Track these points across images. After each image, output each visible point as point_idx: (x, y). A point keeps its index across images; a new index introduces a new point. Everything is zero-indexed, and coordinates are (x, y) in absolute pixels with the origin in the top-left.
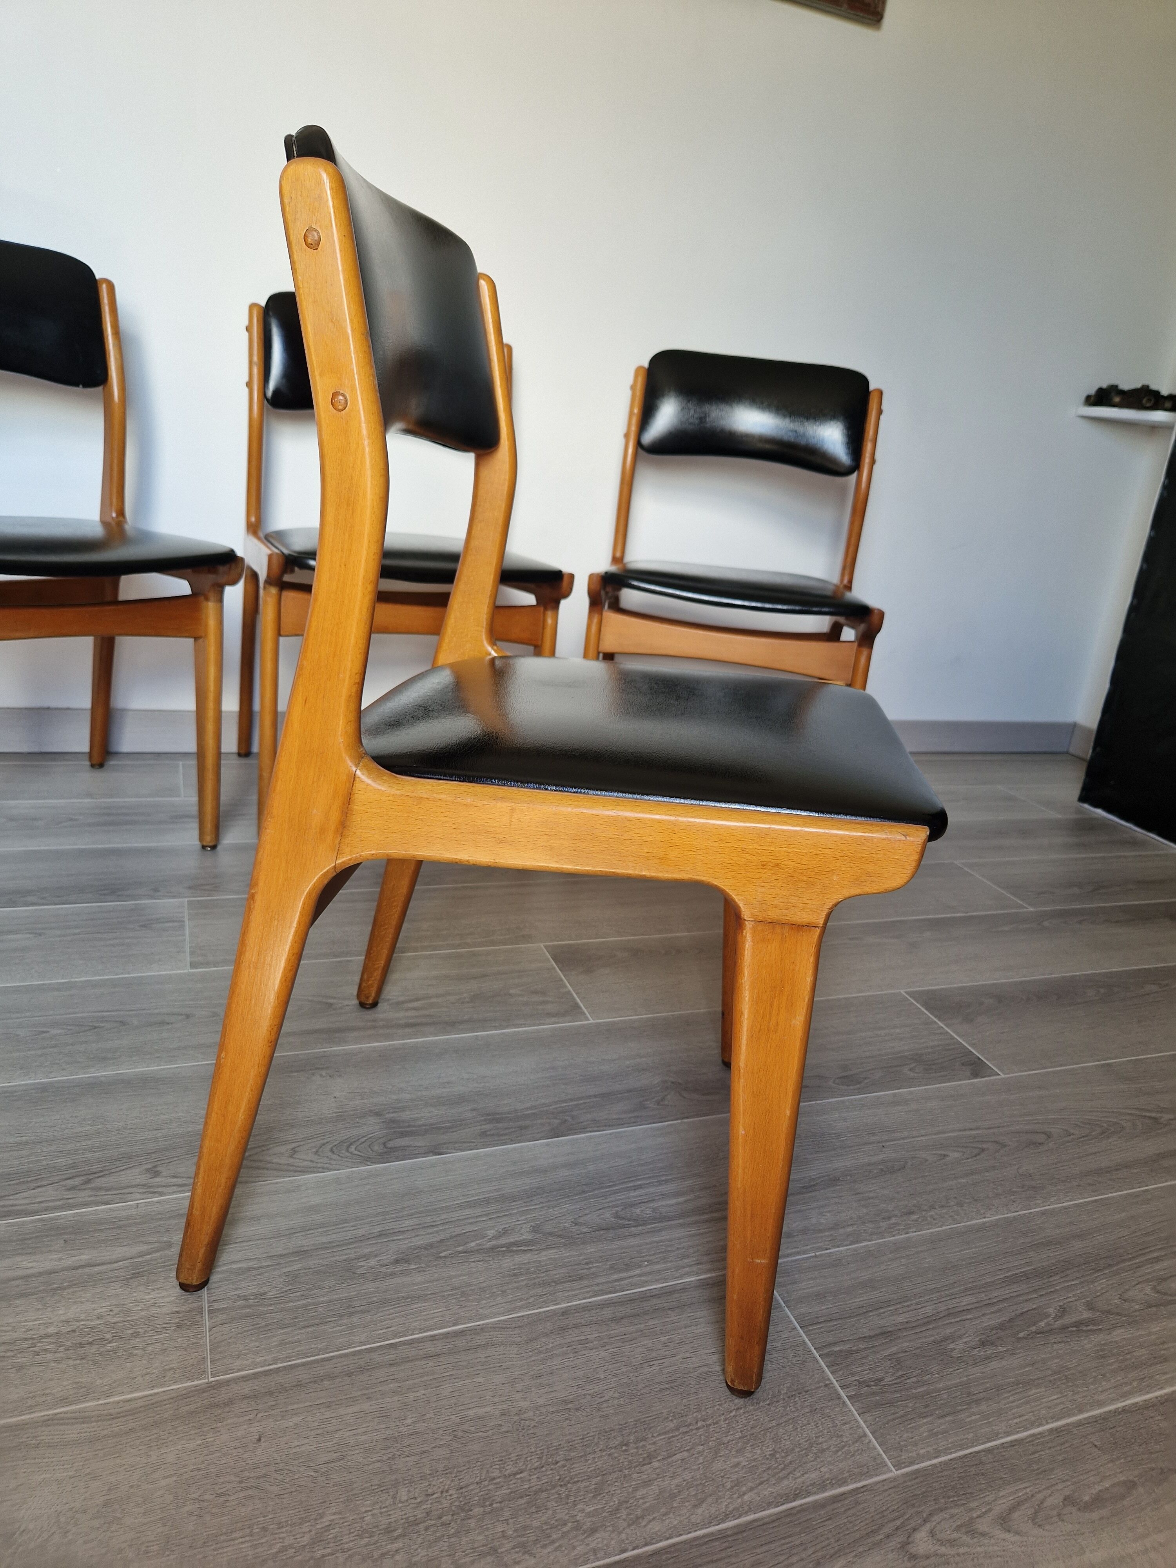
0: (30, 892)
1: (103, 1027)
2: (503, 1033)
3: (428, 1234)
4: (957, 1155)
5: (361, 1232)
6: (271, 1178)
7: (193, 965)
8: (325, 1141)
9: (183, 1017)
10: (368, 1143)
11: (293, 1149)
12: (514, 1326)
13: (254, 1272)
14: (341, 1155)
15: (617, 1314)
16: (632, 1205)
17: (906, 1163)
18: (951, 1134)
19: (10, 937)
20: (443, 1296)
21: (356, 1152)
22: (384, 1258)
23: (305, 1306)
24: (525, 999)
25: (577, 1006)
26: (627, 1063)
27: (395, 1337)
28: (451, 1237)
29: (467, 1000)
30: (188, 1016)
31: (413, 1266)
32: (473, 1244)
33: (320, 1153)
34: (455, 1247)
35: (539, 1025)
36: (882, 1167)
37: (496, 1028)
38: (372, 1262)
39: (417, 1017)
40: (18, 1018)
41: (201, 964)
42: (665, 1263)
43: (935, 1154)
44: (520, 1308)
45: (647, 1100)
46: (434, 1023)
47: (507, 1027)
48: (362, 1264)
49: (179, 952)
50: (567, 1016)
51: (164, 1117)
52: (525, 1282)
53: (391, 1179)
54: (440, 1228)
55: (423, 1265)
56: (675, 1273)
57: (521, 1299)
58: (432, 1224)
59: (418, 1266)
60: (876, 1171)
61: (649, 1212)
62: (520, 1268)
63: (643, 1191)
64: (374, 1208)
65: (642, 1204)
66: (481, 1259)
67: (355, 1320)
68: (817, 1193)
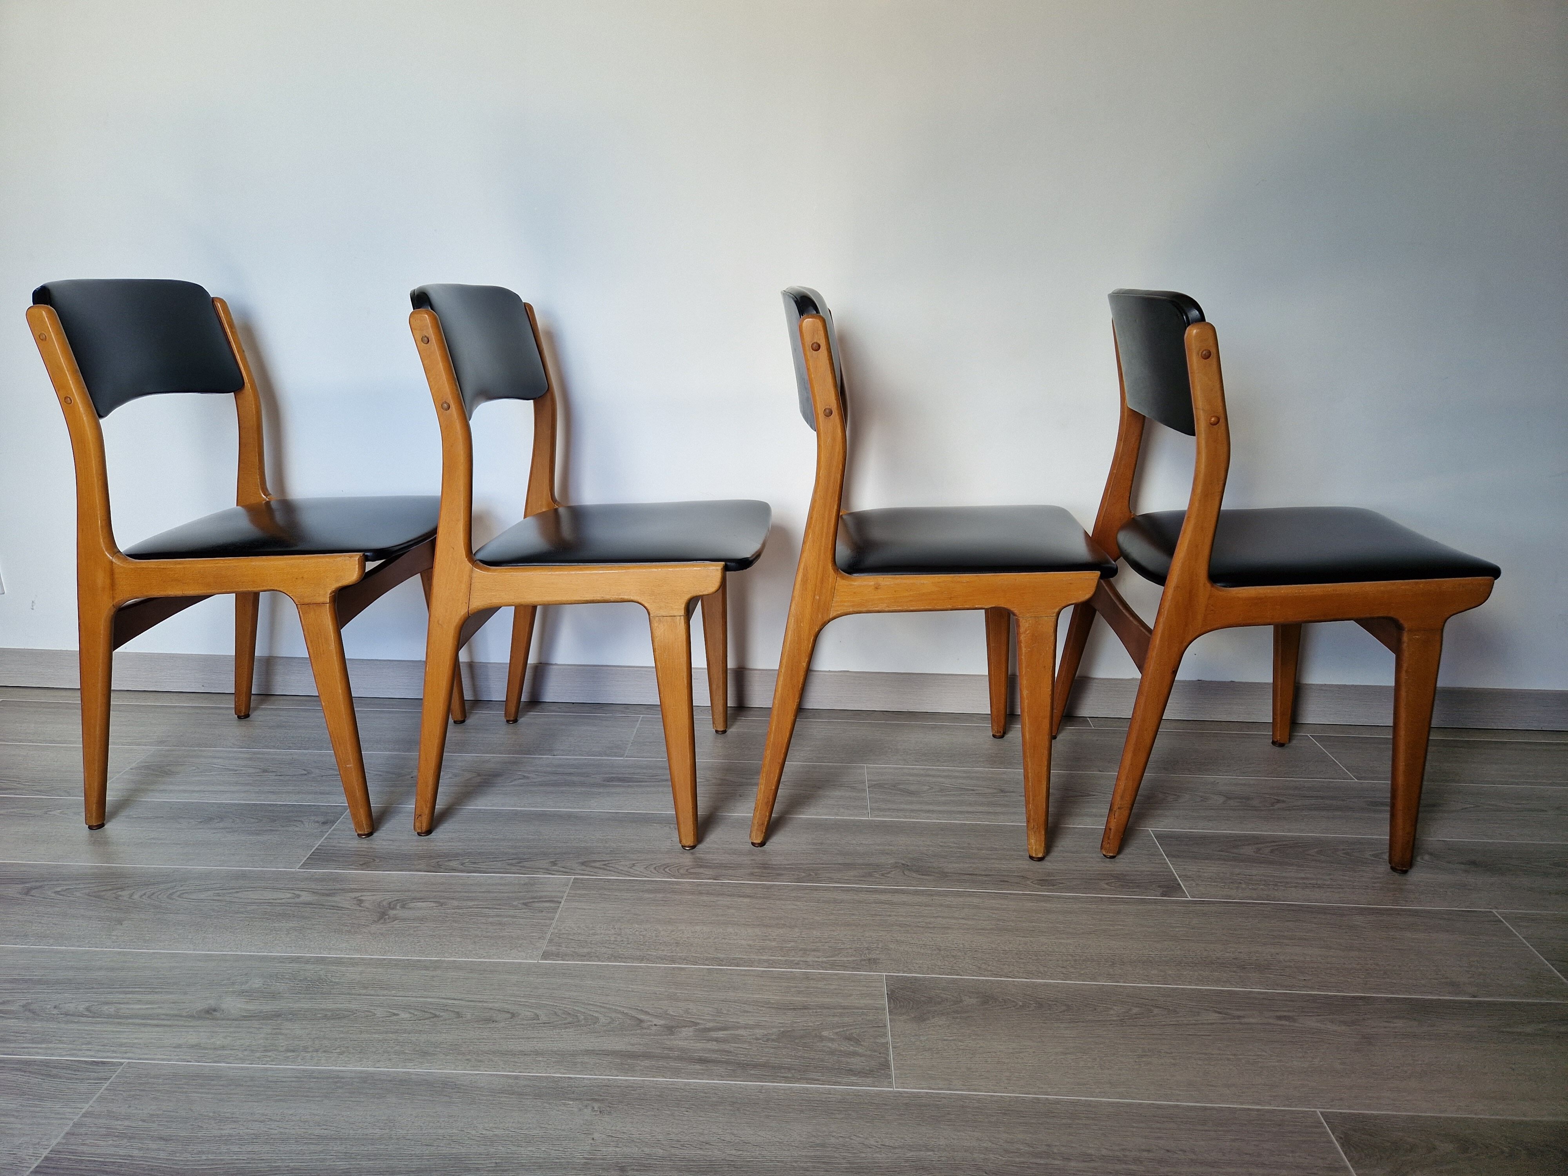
0: (455, 856)
1: (441, 1016)
2: (791, 1088)
7: (546, 956)
9: (509, 1015)
19: (420, 904)
24: (834, 1046)
25: (886, 1066)
26: (909, 1154)
29: (773, 1037)
30: (513, 1015)
35: (835, 1083)
37: (787, 1079)
39: (714, 1051)
40: (384, 996)
41: (552, 954)
46: (727, 1062)
47: (798, 1080)
49: (540, 938)
50: (868, 1077)
51: (440, 1131)
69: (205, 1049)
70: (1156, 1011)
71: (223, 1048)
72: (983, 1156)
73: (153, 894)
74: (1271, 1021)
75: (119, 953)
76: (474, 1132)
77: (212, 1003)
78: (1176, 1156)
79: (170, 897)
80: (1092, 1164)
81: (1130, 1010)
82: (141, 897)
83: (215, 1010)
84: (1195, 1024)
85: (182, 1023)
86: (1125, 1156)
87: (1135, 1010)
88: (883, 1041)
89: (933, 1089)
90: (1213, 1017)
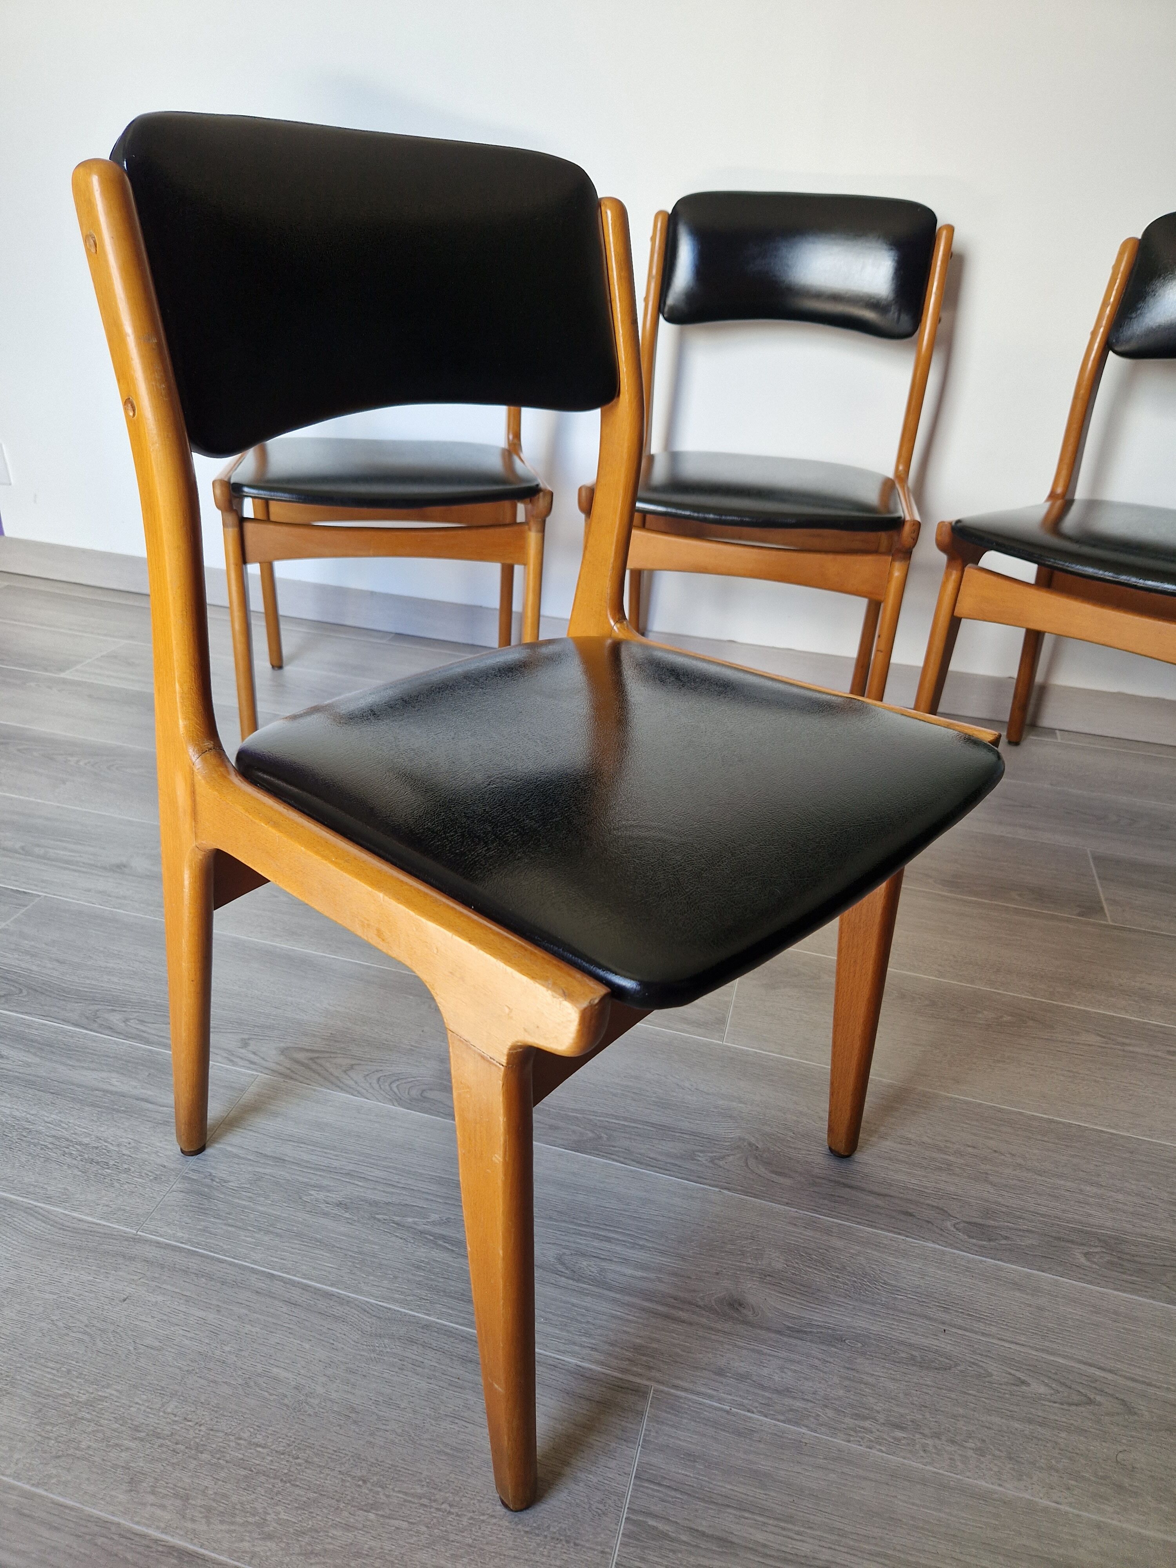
3: (384, 1192)
4: (1043, 1389)
5: (336, 1164)
6: (315, 1084)
8: (381, 1068)
10: (410, 1085)
11: (352, 1065)
12: (374, 1313)
13: (236, 1160)
14: (382, 1087)
15: (470, 1355)
16: (583, 1255)
17: (956, 1365)
18: (1061, 1360)
20: (346, 1255)
21: (396, 1090)
22: (334, 1196)
23: (245, 1207)
25: (722, 1021)
26: (721, 1102)
27: (281, 1269)
28: (399, 1204)
31: (347, 1215)
32: (410, 1220)
33: (367, 1078)
34: (395, 1215)
35: (666, 1027)
36: (914, 1353)
38: (321, 1195)
42: (561, 1329)
43: (1010, 1374)
44: (395, 1301)
45: (701, 1152)
48: (312, 1192)
50: (701, 1028)
51: (290, 999)
52: (421, 1279)
53: (400, 1127)
54: (398, 1191)
55: (356, 1218)
56: (561, 1345)
57: (402, 1293)
58: (395, 1184)
59: (351, 1217)
60: (903, 1355)
61: (593, 1270)
62: (428, 1263)
63: (607, 1246)
64: (365, 1147)
65: (594, 1259)
66: (405, 1237)
67: (266, 1238)
68: (799, 1342)
69: (109, 896)
70: (1030, 1023)
71: (125, 898)
72: (795, 1118)
73: (97, 763)
74: (1159, 1054)
75: (58, 807)
76: (318, 1005)
77: (124, 860)
78: (1003, 1157)
79: (109, 768)
80: (908, 1147)
81: (1001, 1017)
82: (86, 764)
83: (125, 866)
84: (1070, 1043)
85: (96, 872)
86: (946, 1147)
87: (1007, 1018)
88: (726, 999)
89: (764, 1050)
90: (1093, 1039)
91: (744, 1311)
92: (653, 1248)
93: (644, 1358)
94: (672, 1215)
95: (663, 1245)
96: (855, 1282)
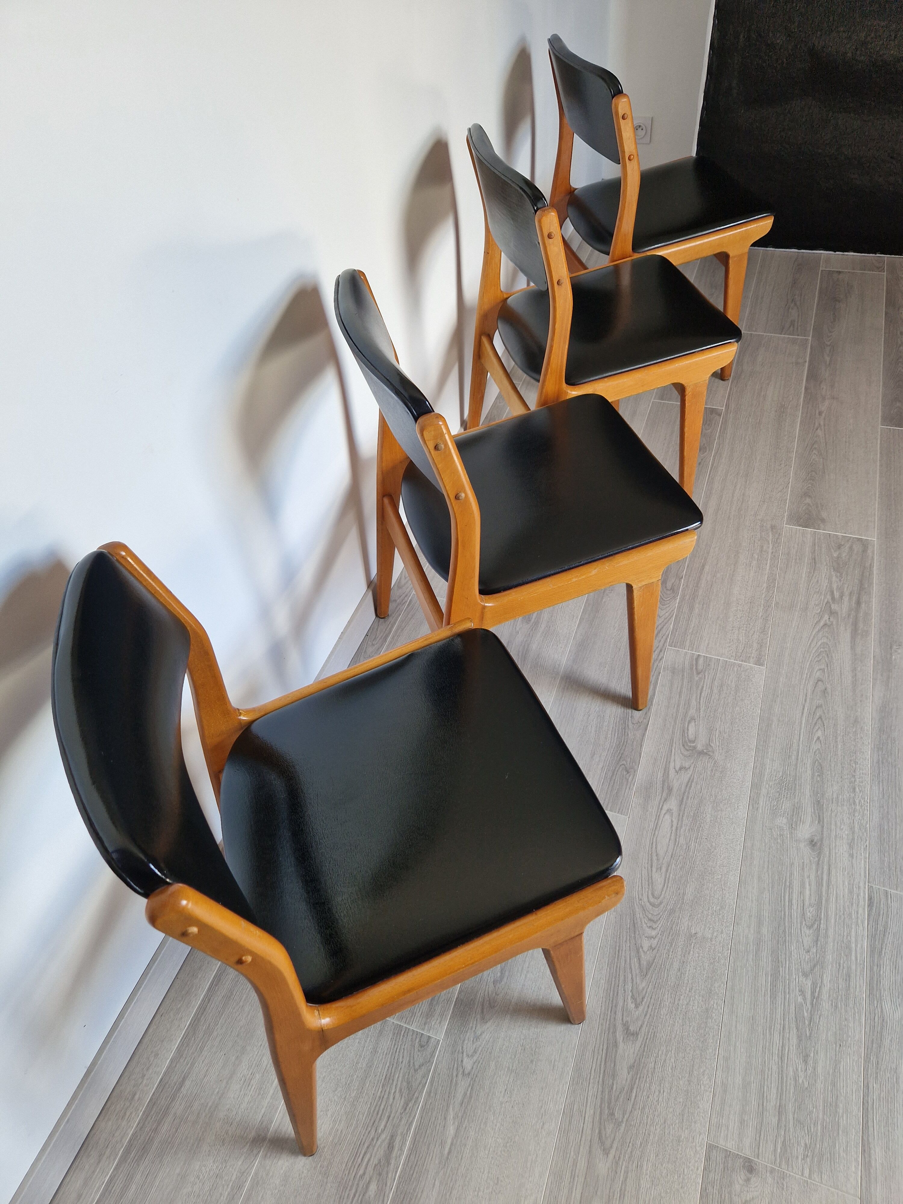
3: (789, 1032)
4: (820, 733)
5: (775, 1068)
16: (803, 914)
17: (817, 760)
18: (803, 722)
20: (839, 1052)
22: (800, 1066)
31: (812, 1055)
32: (806, 1014)
34: (805, 1023)
36: (816, 775)
38: (801, 1074)
43: (816, 742)
44: (860, 1018)
48: (801, 1081)
52: (843, 1004)
53: (736, 1027)
54: (787, 1024)
55: (813, 1049)
56: (860, 928)
57: (854, 1014)
58: (782, 1026)
59: (812, 1052)
60: (819, 779)
61: (812, 910)
62: (832, 1001)
63: (794, 901)
64: (758, 1050)
65: (805, 909)
66: (818, 1017)
67: (841, 1105)
68: (825, 820)
91: (815, 841)
92: (790, 878)
93: (855, 889)
94: (766, 866)
95: (786, 873)
96: (785, 789)
